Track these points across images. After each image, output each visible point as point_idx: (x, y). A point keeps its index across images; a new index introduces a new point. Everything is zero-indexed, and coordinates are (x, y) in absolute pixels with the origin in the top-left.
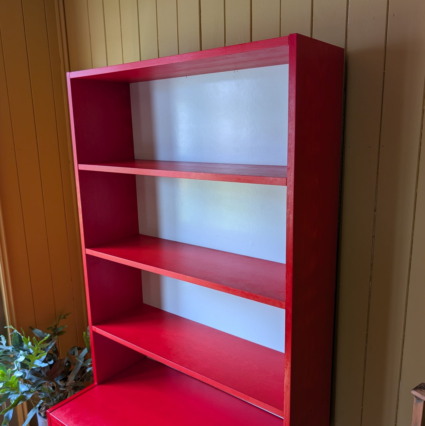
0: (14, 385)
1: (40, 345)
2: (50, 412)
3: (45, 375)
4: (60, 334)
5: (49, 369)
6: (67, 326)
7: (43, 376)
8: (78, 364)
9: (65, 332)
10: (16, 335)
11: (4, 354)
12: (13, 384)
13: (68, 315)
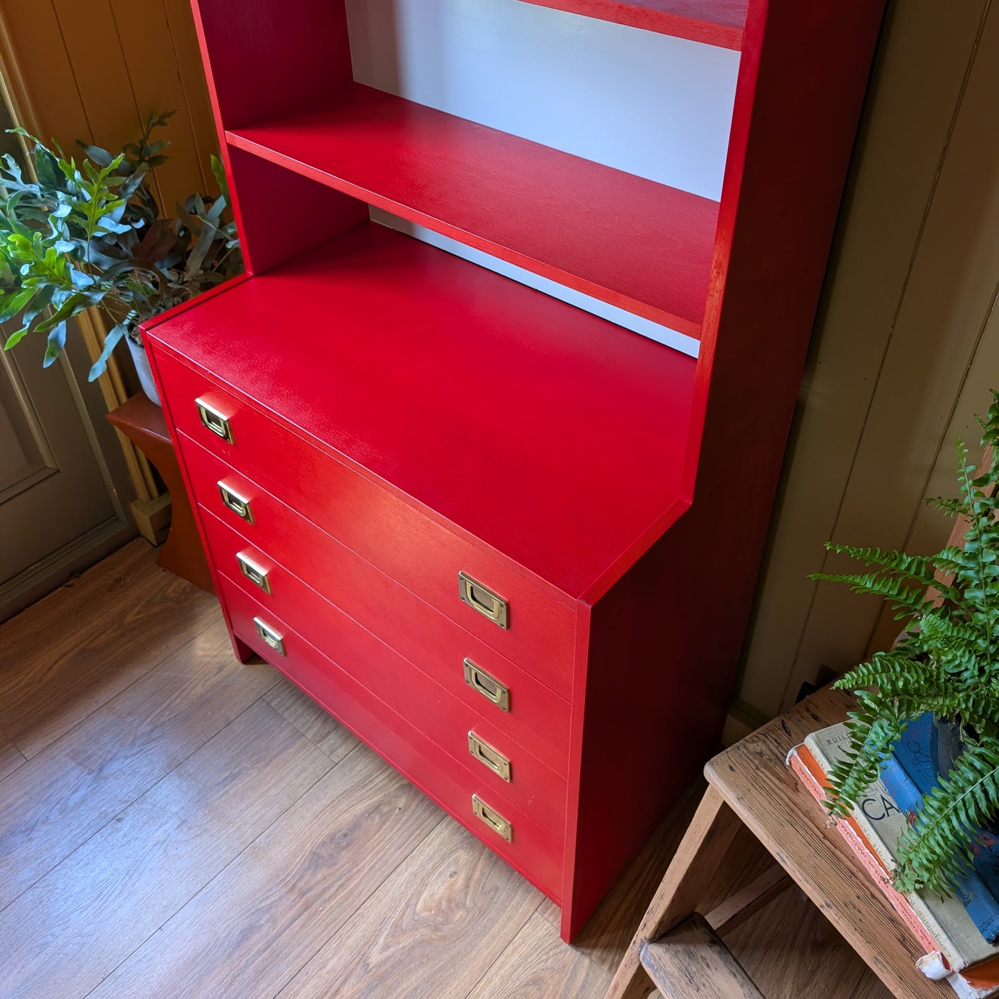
0: (55, 271)
1: (104, 179)
2: (148, 330)
3: (131, 254)
4: (154, 161)
5: (138, 241)
6: (169, 143)
7: (127, 256)
8: (206, 232)
9: (167, 157)
10: (44, 156)
11: (24, 202)
12: (54, 267)
13: (169, 115)
